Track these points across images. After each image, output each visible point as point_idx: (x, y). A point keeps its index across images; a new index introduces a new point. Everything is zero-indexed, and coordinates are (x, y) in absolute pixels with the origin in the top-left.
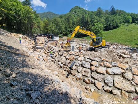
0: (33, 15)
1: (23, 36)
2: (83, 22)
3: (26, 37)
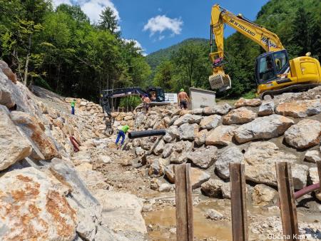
0: (116, 48)
1: (88, 102)
2: (303, 34)
3: (94, 104)
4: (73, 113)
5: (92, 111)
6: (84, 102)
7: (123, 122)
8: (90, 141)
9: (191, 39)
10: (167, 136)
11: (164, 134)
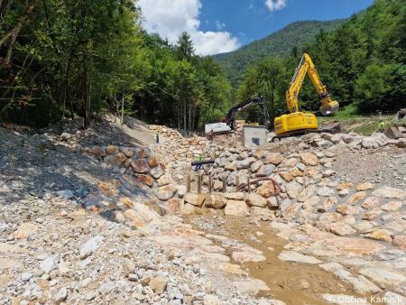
1: (168, 128)
3: (173, 131)
4: (158, 142)
5: (172, 137)
6: (164, 129)
7: (198, 146)
8: (170, 165)
9: (297, 22)
10: (215, 164)
11: (213, 162)
